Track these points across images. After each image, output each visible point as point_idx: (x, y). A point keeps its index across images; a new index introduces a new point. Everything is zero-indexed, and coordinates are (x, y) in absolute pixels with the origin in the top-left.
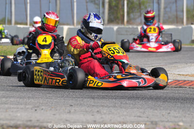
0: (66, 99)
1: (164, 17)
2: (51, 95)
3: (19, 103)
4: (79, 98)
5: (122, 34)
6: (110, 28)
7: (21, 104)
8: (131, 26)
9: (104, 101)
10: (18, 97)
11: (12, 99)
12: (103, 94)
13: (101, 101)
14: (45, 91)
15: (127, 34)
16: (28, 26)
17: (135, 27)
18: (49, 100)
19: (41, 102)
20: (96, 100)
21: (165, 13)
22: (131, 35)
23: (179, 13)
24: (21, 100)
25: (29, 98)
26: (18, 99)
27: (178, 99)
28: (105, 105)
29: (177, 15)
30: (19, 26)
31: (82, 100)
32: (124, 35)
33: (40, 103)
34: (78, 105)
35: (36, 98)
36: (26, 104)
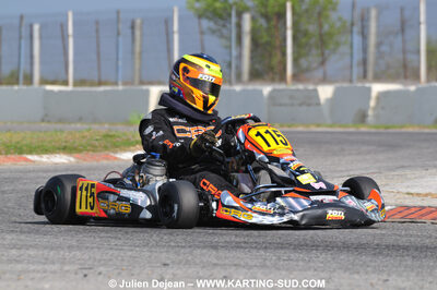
0: (153, 249)
1: (376, 64)
2: (120, 242)
3: (47, 259)
4: (183, 247)
5: (280, 105)
6: (255, 90)
7: (53, 263)
8: (301, 87)
9: (239, 254)
10: (46, 248)
11: (32, 252)
12: (238, 240)
13: (233, 253)
14: (107, 232)
15: (292, 105)
16: (70, 88)
17: (311, 87)
18: (116, 253)
19: (98, 257)
20: (222, 253)
21: (380, 55)
22: (301, 105)
23: (411, 57)
24: (52, 253)
25: (70, 248)
26: (46, 252)
27: (406, 248)
28: (242, 263)
29: (404, 60)
30: (49, 87)
31: (191, 253)
32: (285, 105)
33: (95, 260)
34: (180, 263)
35: (87, 248)
36: (63, 262)
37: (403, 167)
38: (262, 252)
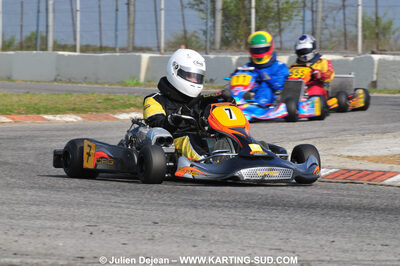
0: (146, 207)
2: (118, 200)
3: (60, 215)
4: (169, 205)
7: (65, 220)
10: (59, 204)
11: (48, 209)
13: (210, 212)
16: (78, 53)
18: (116, 210)
19: (101, 215)
20: (200, 211)
24: (64, 210)
25: (79, 204)
26: (59, 208)
27: (348, 209)
28: (217, 222)
29: (345, 31)
30: (61, 53)
31: (176, 211)
33: (99, 217)
34: (167, 221)
35: (92, 204)
36: (74, 219)
37: (345, 130)
38: (232, 211)
